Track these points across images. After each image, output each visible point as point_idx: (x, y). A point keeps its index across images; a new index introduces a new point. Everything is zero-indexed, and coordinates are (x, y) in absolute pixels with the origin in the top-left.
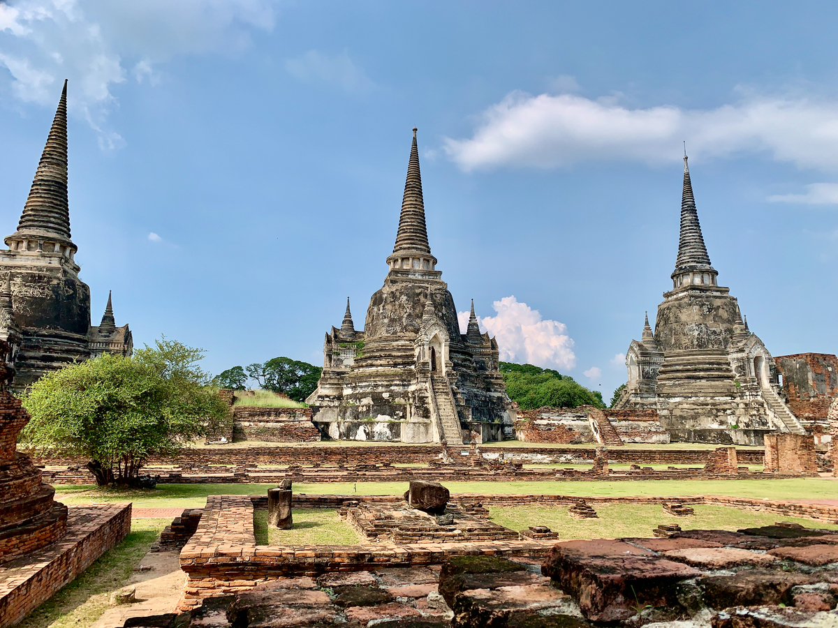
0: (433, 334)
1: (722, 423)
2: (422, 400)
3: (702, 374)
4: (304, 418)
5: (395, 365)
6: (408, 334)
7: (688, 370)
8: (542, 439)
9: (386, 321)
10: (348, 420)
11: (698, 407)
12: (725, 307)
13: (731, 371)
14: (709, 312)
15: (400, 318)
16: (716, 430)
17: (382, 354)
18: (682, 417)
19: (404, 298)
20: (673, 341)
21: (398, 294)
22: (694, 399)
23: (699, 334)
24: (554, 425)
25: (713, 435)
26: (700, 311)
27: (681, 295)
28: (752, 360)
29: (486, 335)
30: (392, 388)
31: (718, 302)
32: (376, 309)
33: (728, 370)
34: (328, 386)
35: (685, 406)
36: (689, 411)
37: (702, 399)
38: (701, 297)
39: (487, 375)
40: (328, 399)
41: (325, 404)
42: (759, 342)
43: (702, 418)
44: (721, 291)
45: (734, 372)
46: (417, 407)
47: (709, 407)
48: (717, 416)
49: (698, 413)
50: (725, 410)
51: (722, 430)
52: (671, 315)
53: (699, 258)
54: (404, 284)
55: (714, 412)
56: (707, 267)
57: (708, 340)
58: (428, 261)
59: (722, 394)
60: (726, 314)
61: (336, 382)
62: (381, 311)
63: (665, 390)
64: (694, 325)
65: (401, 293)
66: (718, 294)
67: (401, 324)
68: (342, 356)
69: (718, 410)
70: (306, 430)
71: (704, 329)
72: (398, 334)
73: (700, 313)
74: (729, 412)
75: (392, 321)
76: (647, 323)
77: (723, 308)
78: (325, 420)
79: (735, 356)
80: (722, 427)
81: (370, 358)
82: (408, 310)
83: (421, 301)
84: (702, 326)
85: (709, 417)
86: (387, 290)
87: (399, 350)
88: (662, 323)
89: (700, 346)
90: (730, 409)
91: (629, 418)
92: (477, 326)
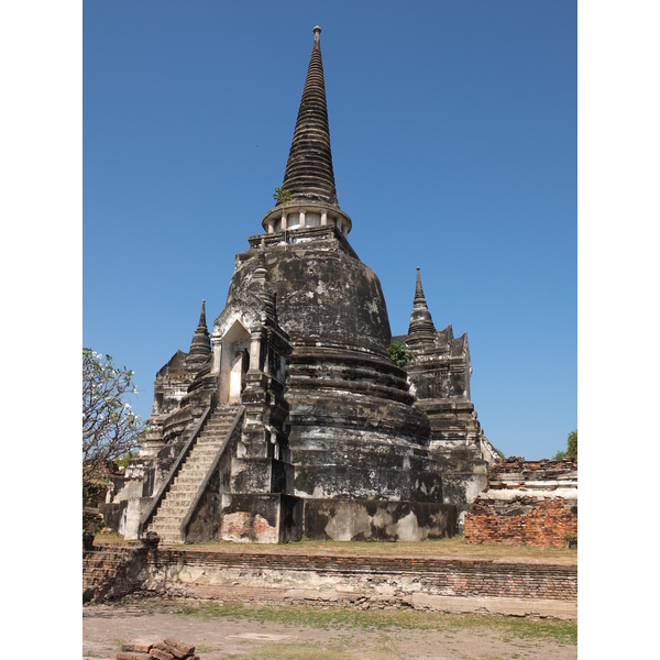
0: (231, 321)
29: (449, 332)
34: (146, 445)
39: (438, 406)
40: (141, 466)
41: (135, 474)
58: (320, 215)
61: (158, 437)
92: (429, 316)
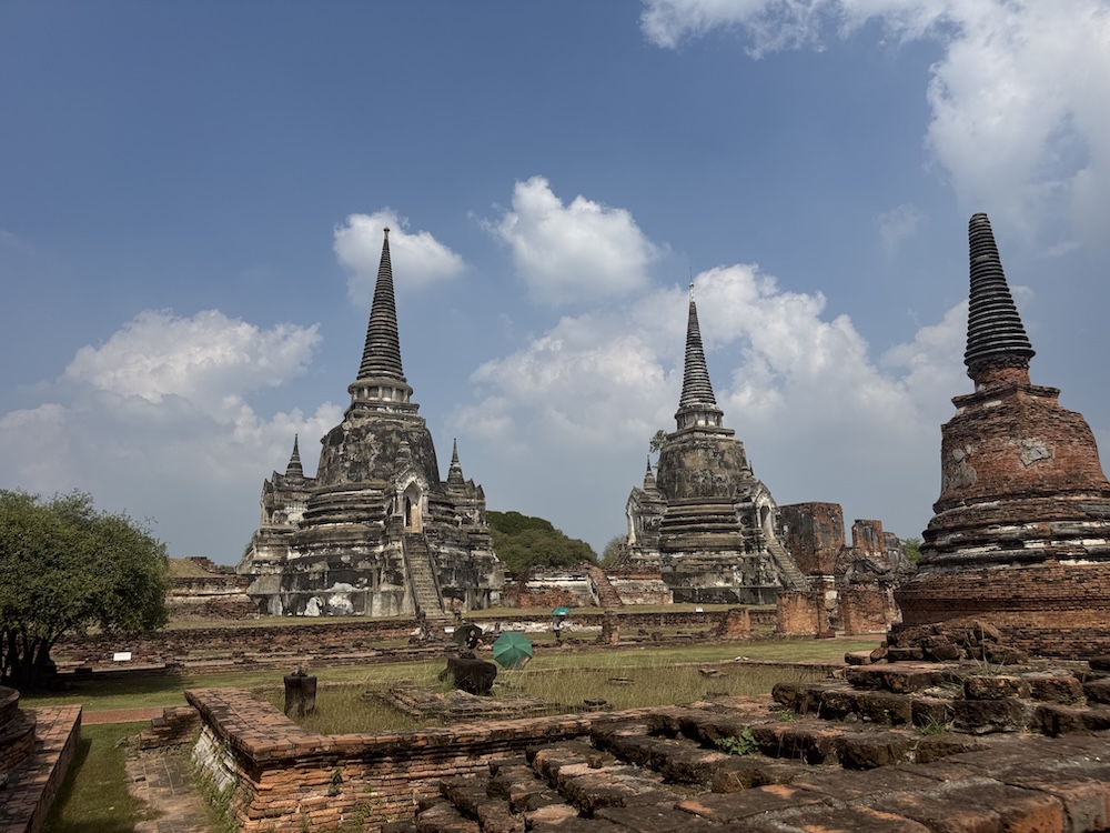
0: (409, 481)
1: (727, 580)
2: (394, 562)
3: (706, 525)
4: (237, 590)
5: (359, 520)
6: (375, 482)
7: (692, 522)
8: (534, 604)
9: (347, 465)
10: (294, 591)
11: (703, 563)
12: (730, 451)
13: (737, 522)
14: (715, 456)
15: (367, 462)
16: (721, 588)
17: (342, 507)
18: (686, 575)
19: (371, 436)
20: (676, 489)
21: (363, 431)
22: (698, 553)
23: (704, 481)
24: (548, 587)
25: (718, 593)
26: (705, 455)
27: (685, 437)
28: (758, 511)
29: (471, 482)
30: (355, 549)
31: (723, 446)
32: (333, 450)
33: (734, 521)
34: (266, 548)
35: (689, 561)
36: (693, 567)
37: (707, 553)
38: (706, 439)
40: (267, 565)
41: (263, 572)
42: (765, 491)
43: (707, 575)
44: (727, 434)
45: (739, 524)
46: (386, 572)
47: (714, 562)
48: (723, 573)
49: (703, 569)
50: (731, 566)
51: (728, 588)
52: (674, 459)
53: (704, 397)
54: (372, 419)
55: (720, 568)
56: (713, 406)
57: (714, 488)
58: (402, 391)
59: (727, 548)
60: (732, 459)
61: (278, 542)
62: (341, 453)
63: (670, 545)
64: (698, 471)
65: (368, 432)
66: (723, 437)
67: (367, 469)
68: (288, 509)
69: (724, 566)
70: (240, 605)
71: (709, 476)
72: (363, 482)
73: (705, 458)
74: (734, 567)
75: (355, 465)
76: (649, 469)
77: (729, 453)
78: (262, 593)
79: (741, 505)
80: (728, 585)
81: (324, 512)
82: (377, 452)
83: (394, 441)
84: (707, 472)
85: (714, 573)
86: (348, 425)
87: (364, 502)
88: (665, 468)
89: (705, 495)
90: (736, 565)
91: (631, 576)
92: (460, 471)
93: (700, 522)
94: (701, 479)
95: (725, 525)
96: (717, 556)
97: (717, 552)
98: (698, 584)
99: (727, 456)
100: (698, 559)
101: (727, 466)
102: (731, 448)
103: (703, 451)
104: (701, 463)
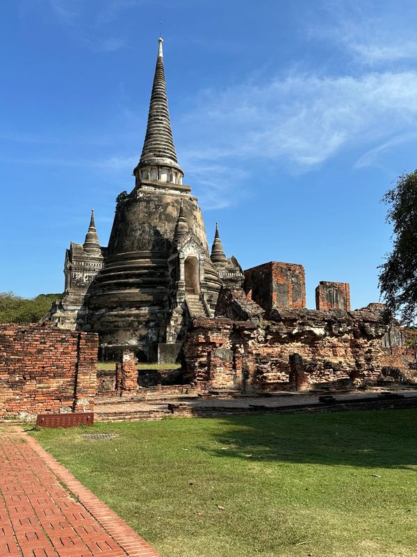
7: (119, 277)
11: (121, 319)
12: (176, 204)
13: (167, 276)
14: (156, 208)
23: (141, 235)
26: (146, 207)
28: (183, 263)
31: (169, 199)
33: (162, 275)
36: (109, 324)
37: (127, 309)
38: (153, 193)
43: (120, 332)
44: (181, 190)
45: (170, 278)
47: (132, 318)
48: (137, 330)
49: (118, 326)
50: (147, 322)
53: (160, 151)
55: (136, 324)
59: (149, 303)
60: (176, 213)
64: (137, 224)
66: (178, 192)
69: (140, 323)
73: (146, 210)
74: (151, 324)
77: (173, 206)
84: (146, 225)
85: (128, 330)
89: (140, 249)
90: (153, 321)
93: (127, 276)
94: (139, 232)
95: (154, 279)
96: (137, 312)
97: (138, 308)
98: (110, 343)
99: (170, 209)
100: (116, 316)
101: (169, 218)
102: (177, 201)
103: (144, 204)
104: (141, 215)
